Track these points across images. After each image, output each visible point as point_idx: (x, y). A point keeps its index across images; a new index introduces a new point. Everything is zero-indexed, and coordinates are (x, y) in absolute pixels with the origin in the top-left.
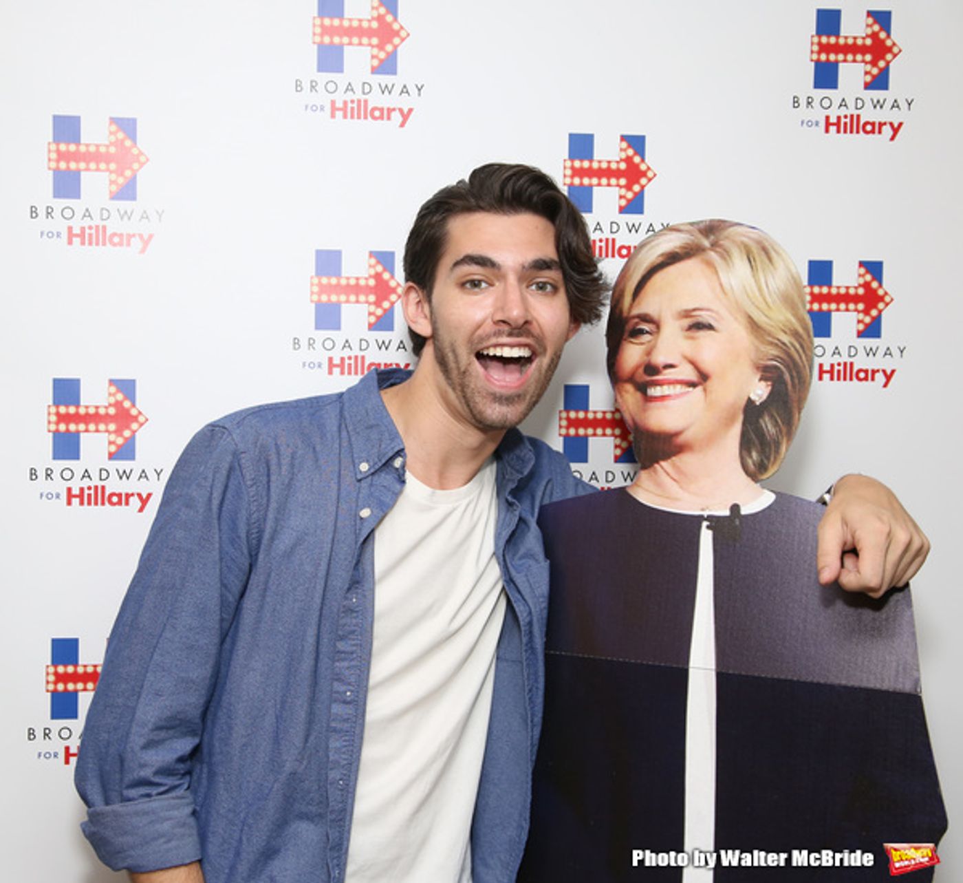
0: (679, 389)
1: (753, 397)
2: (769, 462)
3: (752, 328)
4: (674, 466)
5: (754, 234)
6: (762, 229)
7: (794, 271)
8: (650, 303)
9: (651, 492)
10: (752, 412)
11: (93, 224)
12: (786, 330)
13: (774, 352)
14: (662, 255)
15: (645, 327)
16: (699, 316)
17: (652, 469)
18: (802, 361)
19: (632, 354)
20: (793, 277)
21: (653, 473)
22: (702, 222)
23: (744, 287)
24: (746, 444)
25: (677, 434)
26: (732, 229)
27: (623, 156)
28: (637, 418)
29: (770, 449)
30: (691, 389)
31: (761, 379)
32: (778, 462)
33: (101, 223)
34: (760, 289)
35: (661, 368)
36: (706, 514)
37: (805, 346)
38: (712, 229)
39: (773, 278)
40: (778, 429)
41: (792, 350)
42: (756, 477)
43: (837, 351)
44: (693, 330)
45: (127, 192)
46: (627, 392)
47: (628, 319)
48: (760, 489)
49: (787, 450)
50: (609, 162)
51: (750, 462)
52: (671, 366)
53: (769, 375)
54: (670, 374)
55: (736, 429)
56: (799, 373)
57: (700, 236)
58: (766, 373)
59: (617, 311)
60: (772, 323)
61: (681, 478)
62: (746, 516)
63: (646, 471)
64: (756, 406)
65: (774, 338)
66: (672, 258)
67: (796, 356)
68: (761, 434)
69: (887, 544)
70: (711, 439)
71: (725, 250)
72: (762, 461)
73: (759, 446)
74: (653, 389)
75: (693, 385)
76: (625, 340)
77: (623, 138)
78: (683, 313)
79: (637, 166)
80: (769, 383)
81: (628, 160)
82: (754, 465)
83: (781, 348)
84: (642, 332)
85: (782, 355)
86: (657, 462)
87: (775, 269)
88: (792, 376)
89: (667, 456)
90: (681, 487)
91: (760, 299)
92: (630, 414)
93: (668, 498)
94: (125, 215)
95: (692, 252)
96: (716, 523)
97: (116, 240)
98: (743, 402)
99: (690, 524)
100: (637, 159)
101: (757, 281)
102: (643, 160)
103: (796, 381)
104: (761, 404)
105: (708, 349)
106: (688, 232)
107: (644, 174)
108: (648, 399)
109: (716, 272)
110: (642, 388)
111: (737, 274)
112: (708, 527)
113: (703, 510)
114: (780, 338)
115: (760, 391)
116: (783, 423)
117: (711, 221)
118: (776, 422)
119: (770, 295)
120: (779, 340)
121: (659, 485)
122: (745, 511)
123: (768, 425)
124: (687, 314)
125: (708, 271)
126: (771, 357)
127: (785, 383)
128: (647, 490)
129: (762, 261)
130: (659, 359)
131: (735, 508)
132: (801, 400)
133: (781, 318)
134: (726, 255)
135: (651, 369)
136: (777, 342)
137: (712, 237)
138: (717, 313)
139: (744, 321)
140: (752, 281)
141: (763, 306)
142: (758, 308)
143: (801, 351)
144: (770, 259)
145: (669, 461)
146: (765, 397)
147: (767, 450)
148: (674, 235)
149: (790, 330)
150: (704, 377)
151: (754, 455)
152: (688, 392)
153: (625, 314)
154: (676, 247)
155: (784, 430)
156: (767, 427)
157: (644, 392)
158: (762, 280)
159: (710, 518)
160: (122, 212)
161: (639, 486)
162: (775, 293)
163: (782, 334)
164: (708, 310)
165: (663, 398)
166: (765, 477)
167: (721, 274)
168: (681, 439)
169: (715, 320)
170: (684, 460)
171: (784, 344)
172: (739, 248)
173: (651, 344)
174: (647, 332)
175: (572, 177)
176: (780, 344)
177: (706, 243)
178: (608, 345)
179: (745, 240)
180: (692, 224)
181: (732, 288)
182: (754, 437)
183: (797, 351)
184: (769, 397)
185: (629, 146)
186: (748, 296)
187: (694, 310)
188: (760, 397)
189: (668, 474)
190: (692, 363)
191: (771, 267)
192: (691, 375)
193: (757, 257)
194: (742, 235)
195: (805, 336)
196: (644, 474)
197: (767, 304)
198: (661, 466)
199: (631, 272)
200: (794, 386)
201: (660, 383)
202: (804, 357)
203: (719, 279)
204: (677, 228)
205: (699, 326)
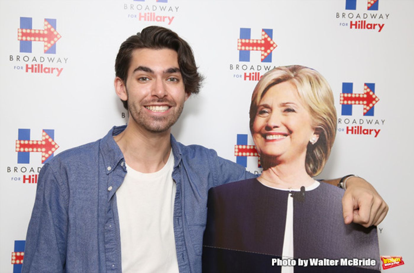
0: (280, 137)
1: (311, 141)
2: (317, 169)
3: (311, 112)
4: (277, 169)
5: (312, 72)
6: (315, 69)
8: (268, 100)
9: (267, 180)
10: (310, 147)
11: (37, 63)
12: (326, 113)
13: (320, 122)
14: (274, 80)
15: (266, 110)
16: (289, 106)
17: (268, 170)
19: (260, 121)
20: (329, 90)
21: (268, 172)
22: (290, 66)
23: (308, 94)
24: (308, 161)
25: (279, 156)
26: (303, 69)
27: (263, 37)
28: (262, 149)
29: (318, 163)
30: (285, 137)
31: (315, 134)
32: (321, 169)
33: (40, 63)
34: (315, 95)
35: (272, 127)
36: (290, 190)
37: (333, 120)
38: (295, 69)
39: (321, 91)
40: (321, 155)
41: (328, 121)
42: (312, 175)
43: (354, 121)
44: (286, 112)
45: (52, 50)
46: (258, 137)
47: (259, 106)
48: (314, 180)
49: (325, 164)
50: (257, 40)
51: (309, 169)
52: (277, 127)
53: (317, 132)
54: (276, 130)
55: (304, 154)
56: (330, 131)
57: (289, 72)
58: (317, 131)
59: (254, 103)
60: (320, 110)
61: (280, 174)
62: (307, 192)
63: (266, 171)
64: (312, 145)
65: (320, 116)
66: (278, 81)
67: (330, 124)
68: (314, 157)
69: (372, 204)
70: (293, 158)
71: (300, 78)
72: (314, 168)
73: (313, 162)
74: (269, 137)
75: (286, 135)
76: (258, 115)
77: (263, 30)
78: (282, 105)
79: (269, 42)
80: (318, 135)
81: (265, 39)
82: (311, 170)
83: (323, 120)
84: (265, 112)
85: (324, 124)
86: (270, 168)
87: (321, 87)
88: (327, 133)
89: (274, 165)
90: (280, 179)
91: (315, 99)
92: (259, 147)
93: (274, 183)
94: (51, 60)
95: (286, 79)
96: (295, 194)
97: (47, 70)
98: (307, 143)
99: (284, 195)
100: (269, 39)
101: (313, 92)
102: (272, 40)
103: (329, 135)
104: (314, 144)
105: (293, 120)
106: (285, 70)
107: (272, 45)
108: (267, 141)
109: (296, 87)
110: (264, 136)
111: (305, 88)
112: (291, 196)
113: (289, 188)
114: (323, 116)
115: (314, 139)
116: (324, 152)
117: (295, 66)
118: (321, 152)
119: (319, 98)
121: (271, 177)
122: (307, 189)
123: (317, 153)
124: (284, 105)
125: (293, 87)
126: (319, 124)
127: (324, 135)
128: (266, 180)
129: (316, 84)
130: (272, 124)
131: (303, 188)
132: (331, 143)
133: (323, 108)
134: (300, 80)
135: (268, 128)
136: (321, 118)
137: (295, 73)
138: (297, 105)
139: (308, 109)
140: (311, 92)
141: (316, 102)
142: (314, 103)
143: (331, 122)
144: (319, 83)
145: (275, 167)
146: (316, 141)
147: (317, 164)
148: (279, 71)
149: (327, 113)
150: (290, 132)
151: (311, 165)
152: (284, 138)
153: (258, 104)
154: (280, 76)
155: (324, 155)
156: (317, 154)
157: (265, 138)
158: (316, 92)
159: (292, 192)
160: (50, 59)
161: (262, 177)
162: (321, 97)
163: (324, 114)
164: (292, 103)
165: (273, 140)
166: (315, 175)
167: (298, 88)
168: (280, 158)
169: (295, 107)
170: (282, 167)
171: (324, 119)
172: (306, 77)
173: (269, 117)
174: (267, 112)
175: (241, 46)
177: (292, 75)
178: (250, 117)
179: (309, 74)
180: (286, 67)
181: (303, 95)
182: (311, 158)
183: (330, 122)
184: (318, 141)
185: (266, 33)
186: (310, 98)
187: (287, 103)
188: (314, 141)
189: (275, 173)
190: (286, 126)
191: (319, 86)
192: (285, 131)
193: (313, 81)
194: (308, 72)
195: (333, 116)
196: (264, 173)
197: (317, 101)
198: (272, 169)
199: (260, 86)
200: (328, 137)
201: (272, 134)
202: (333, 124)
203: (297, 90)
204: (280, 68)
205: (289, 110)
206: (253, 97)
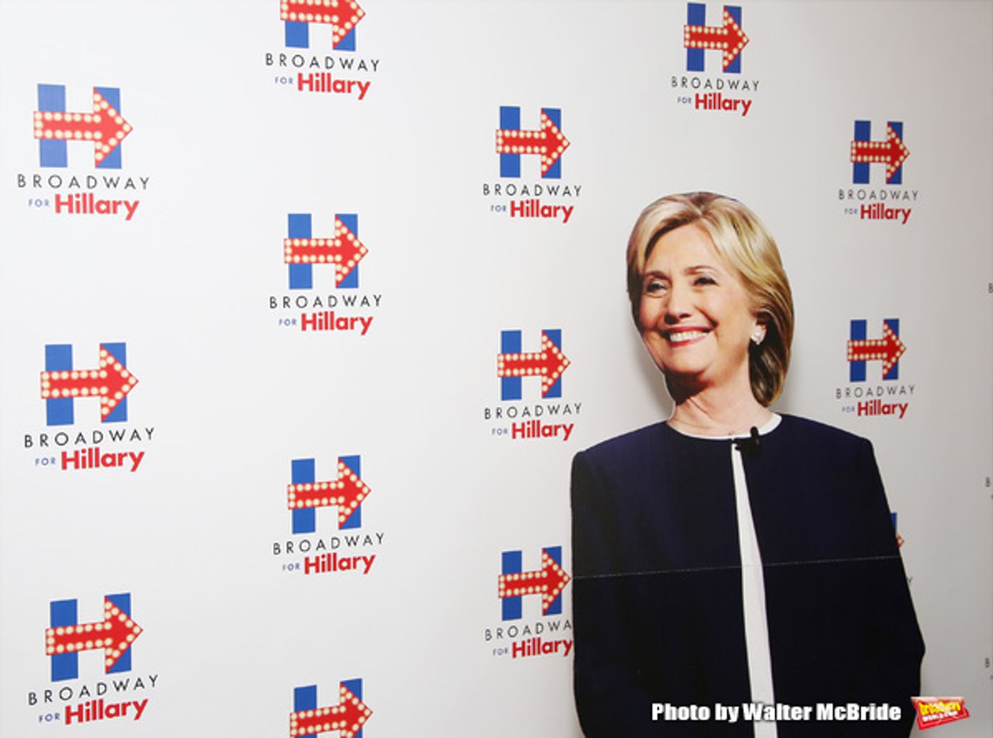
0: (695, 335)
1: (754, 339)
2: (773, 391)
3: (745, 282)
4: (702, 399)
5: (735, 205)
6: (741, 201)
7: (769, 235)
8: (663, 261)
9: (688, 424)
10: (754, 350)
12: (770, 283)
13: (764, 301)
14: (663, 221)
15: (660, 282)
16: (702, 273)
17: (684, 405)
18: (786, 308)
19: (653, 307)
20: (769, 240)
21: (686, 408)
22: (692, 193)
23: (734, 248)
24: (754, 378)
25: (701, 372)
26: (717, 201)
28: (666, 363)
29: (772, 380)
30: (704, 334)
31: (757, 324)
32: (779, 391)
34: (746, 251)
35: (678, 316)
36: (733, 437)
37: (786, 296)
38: (702, 200)
39: (755, 241)
40: (775, 363)
41: (777, 300)
42: (765, 403)
44: (699, 284)
46: (653, 339)
47: (644, 276)
48: (769, 412)
49: (785, 380)
51: (759, 391)
52: (686, 315)
53: (762, 320)
54: (686, 322)
55: (745, 366)
56: (783, 315)
57: (692, 205)
58: (761, 318)
59: (634, 269)
60: (758, 278)
61: (709, 409)
62: (765, 436)
63: (681, 406)
64: (757, 346)
66: (672, 224)
67: (780, 304)
68: (763, 367)
70: (728, 375)
71: (715, 218)
72: (768, 390)
73: (764, 379)
74: (675, 336)
75: (706, 330)
76: (645, 294)
78: (689, 271)
80: (764, 327)
82: (763, 392)
83: (769, 297)
84: (657, 287)
85: (770, 303)
86: (689, 398)
87: (755, 233)
88: (781, 322)
89: (695, 392)
90: (711, 418)
91: (747, 258)
92: (660, 358)
93: (702, 427)
95: (689, 219)
96: (741, 444)
98: (747, 343)
99: (723, 448)
101: (743, 244)
103: (784, 324)
104: (761, 343)
105: (714, 300)
106: (682, 201)
108: (673, 345)
109: (710, 236)
110: (666, 335)
112: (737, 449)
113: (730, 434)
114: (767, 289)
115: (758, 334)
116: (779, 358)
117: (700, 193)
118: (774, 358)
119: (754, 255)
120: (766, 291)
121: (693, 417)
122: (762, 432)
123: (768, 360)
124: (692, 271)
125: (704, 235)
126: (762, 305)
127: (775, 326)
128: (684, 423)
129: (744, 228)
130: (676, 309)
131: (754, 430)
132: (789, 339)
133: (766, 274)
134: (716, 222)
135: (671, 319)
136: (764, 292)
137: (703, 207)
138: (716, 270)
139: (736, 275)
140: (739, 243)
141: (750, 263)
142: (746, 265)
143: (784, 301)
144: (750, 226)
145: (698, 396)
146: (762, 338)
147: (770, 381)
148: (671, 204)
149: (772, 282)
150: (714, 324)
152: (703, 337)
153: (641, 272)
154: (675, 214)
155: (780, 363)
156: (767, 362)
157: (668, 339)
158: (747, 243)
159: (737, 441)
161: (677, 419)
162: (759, 252)
163: (767, 286)
164: (708, 267)
165: (684, 343)
166: (772, 403)
167: (714, 238)
168: (705, 377)
169: (715, 276)
170: (710, 394)
171: (770, 294)
172: (724, 215)
173: (668, 296)
174: (663, 287)
176: (768, 295)
177: (698, 211)
178: (631, 298)
179: (729, 209)
180: (685, 195)
181: (724, 250)
182: (759, 371)
183: (781, 300)
186: (737, 255)
187: (698, 267)
188: (759, 338)
189: (698, 407)
190: (703, 312)
191: (752, 233)
192: (704, 323)
193: (740, 224)
194: (727, 206)
195: (784, 288)
196: (680, 409)
197: (753, 262)
198: (692, 401)
199: (640, 235)
200: (782, 328)
201: (680, 330)
202: (786, 304)
203: (713, 241)
204: (673, 198)
205: (703, 281)
206: (630, 258)
